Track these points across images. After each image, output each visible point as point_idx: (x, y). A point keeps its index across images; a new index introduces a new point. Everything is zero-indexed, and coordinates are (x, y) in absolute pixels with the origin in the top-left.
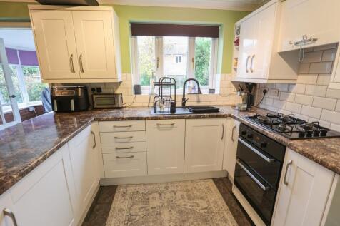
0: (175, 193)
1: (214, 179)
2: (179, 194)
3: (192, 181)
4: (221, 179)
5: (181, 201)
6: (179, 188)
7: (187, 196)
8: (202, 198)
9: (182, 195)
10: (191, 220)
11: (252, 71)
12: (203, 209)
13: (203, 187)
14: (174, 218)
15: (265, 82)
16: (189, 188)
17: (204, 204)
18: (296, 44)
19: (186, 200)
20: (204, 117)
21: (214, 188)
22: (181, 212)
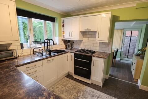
0: (58, 88)
1: (66, 77)
2: (60, 87)
3: (60, 81)
4: (67, 75)
5: (63, 88)
6: (58, 85)
7: (63, 86)
8: (68, 84)
9: (61, 87)
10: (71, 91)
11: (72, 36)
12: (71, 86)
13: (65, 81)
14: (66, 94)
15: (78, 40)
16: (61, 83)
17: (70, 85)
18: (86, 30)
19: (64, 87)
20: (63, 54)
21: (68, 79)
22: (66, 91)
